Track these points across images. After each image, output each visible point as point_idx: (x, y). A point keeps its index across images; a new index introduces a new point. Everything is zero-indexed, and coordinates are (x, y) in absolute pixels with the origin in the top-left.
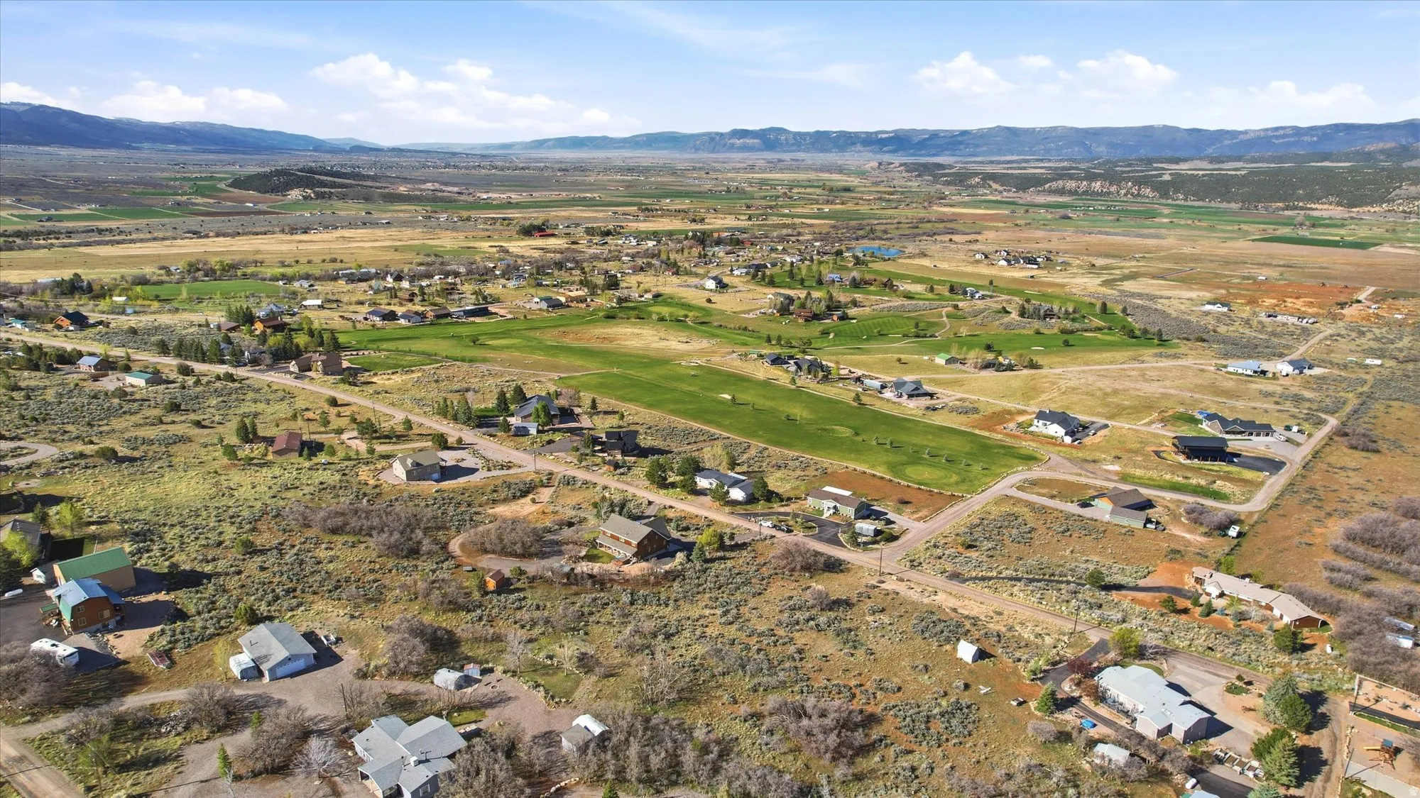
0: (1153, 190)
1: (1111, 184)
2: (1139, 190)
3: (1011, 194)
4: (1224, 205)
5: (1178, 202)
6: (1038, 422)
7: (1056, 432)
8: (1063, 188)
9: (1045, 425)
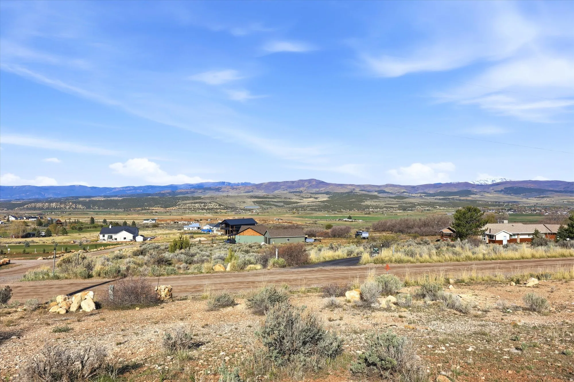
0: (83, 205)
1: (61, 204)
2: (76, 206)
3: (4, 211)
4: (117, 210)
5: (96, 210)
6: (104, 236)
7: (125, 238)
8: (35, 207)
9: (111, 237)
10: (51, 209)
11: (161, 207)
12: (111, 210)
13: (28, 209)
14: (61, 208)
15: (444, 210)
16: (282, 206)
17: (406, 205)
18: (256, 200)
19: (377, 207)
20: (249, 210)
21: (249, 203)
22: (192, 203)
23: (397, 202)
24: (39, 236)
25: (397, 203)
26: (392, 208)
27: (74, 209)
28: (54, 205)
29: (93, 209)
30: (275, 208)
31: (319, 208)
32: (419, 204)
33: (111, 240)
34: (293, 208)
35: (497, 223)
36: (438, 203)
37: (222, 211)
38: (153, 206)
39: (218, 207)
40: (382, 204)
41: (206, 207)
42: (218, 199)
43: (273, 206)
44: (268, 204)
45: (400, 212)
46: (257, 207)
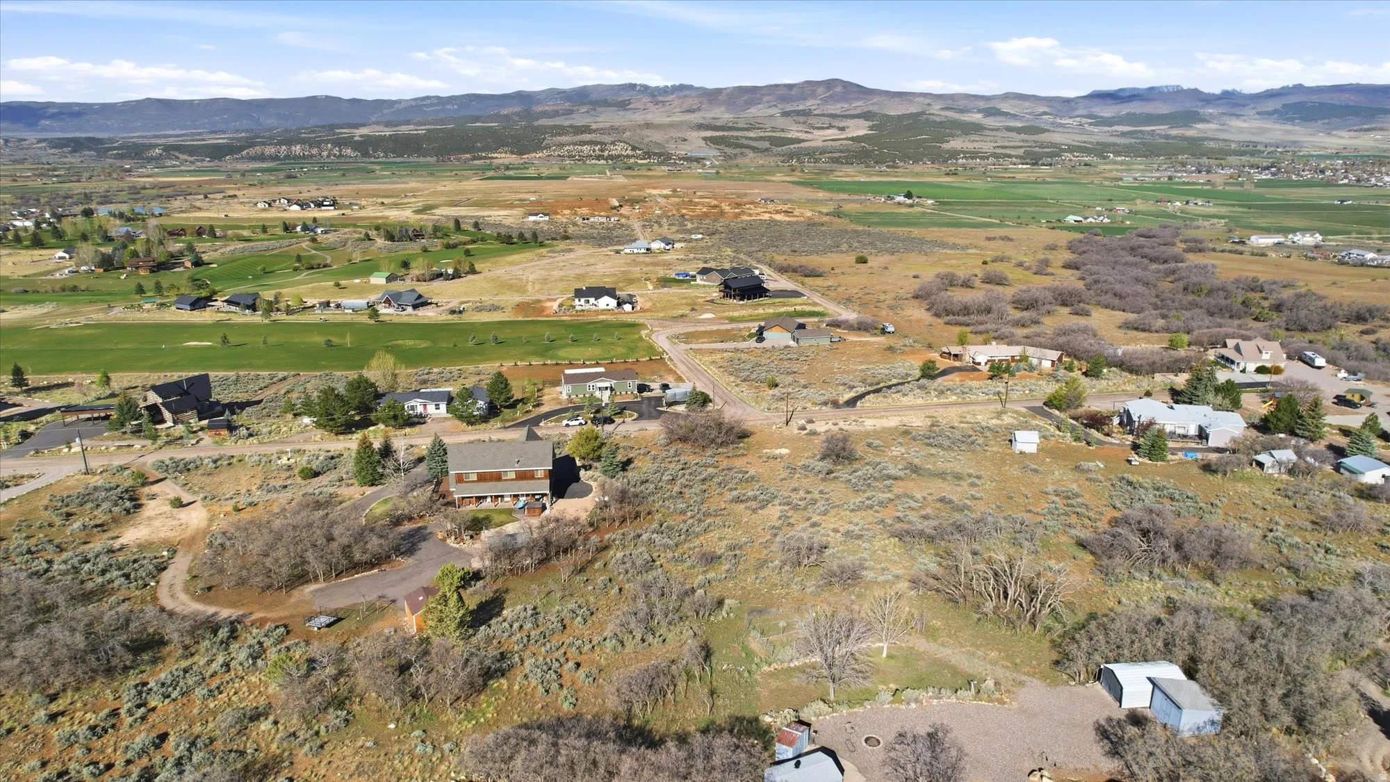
0: (354, 149)
1: (310, 146)
2: (340, 151)
3: (205, 164)
4: (422, 159)
5: (380, 160)
6: (579, 300)
7: (607, 305)
8: (263, 154)
9: (588, 302)
10: (294, 159)
11: (512, 153)
12: (411, 159)
14: (312, 156)
15: (1122, 163)
16: (767, 150)
17: (1041, 150)
18: (709, 134)
19: (973, 155)
20: (698, 160)
21: (695, 144)
22: (575, 144)
23: (1023, 141)
25: (1022, 144)
26: (1009, 156)
27: (338, 157)
28: (297, 149)
29: (375, 157)
30: (751, 154)
31: (847, 157)
32: (1071, 149)
33: (588, 306)
34: (791, 156)
36: (1114, 145)
37: (640, 162)
38: (495, 150)
39: (629, 152)
40: (987, 147)
41: (606, 153)
42: (627, 134)
43: (746, 151)
44: (737, 146)
45: (1023, 171)
46: (712, 152)
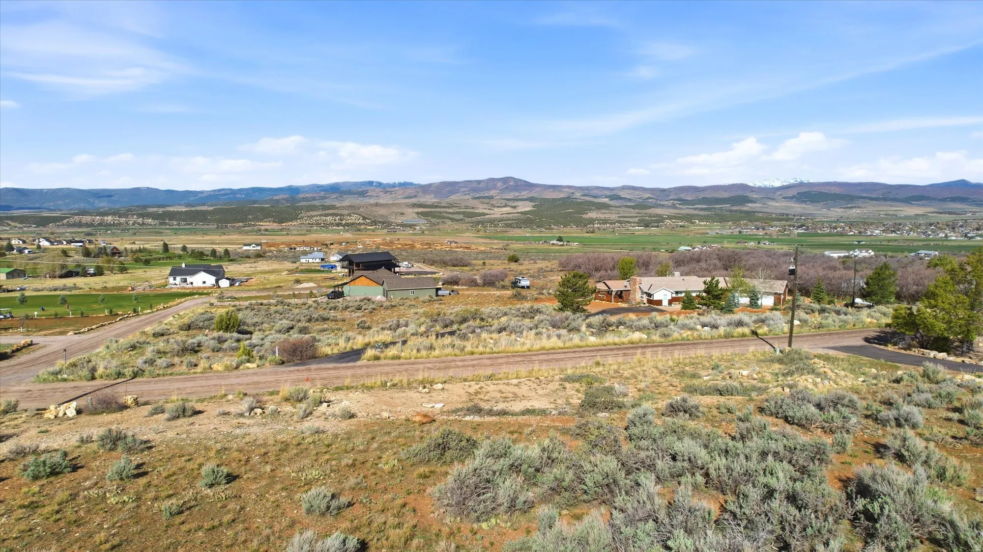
3: (31, 229)
4: (206, 227)
5: (174, 227)
6: (175, 279)
7: (204, 282)
8: (80, 222)
9: (185, 281)
10: (105, 226)
11: (274, 222)
12: (198, 226)
13: (69, 225)
14: (120, 224)
15: (705, 225)
16: (461, 220)
17: (649, 219)
18: (420, 210)
19: (605, 222)
20: (411, 226)
21: (411, 216)
22: (321, 215)
24: (85, 274)
25: (636, 215)
26: (629, 222)
27: (140, 225)
28: (109, 219)
29: (170, 225)
30: (450, 223)
31: (517, 223)
32: (670, 218)
33: (184, 285)
34: (478, 223)
35: (666, 275)
36: (697, 215)
37: (368, 227)
38: (262, 220)
39: (361, 221)
40: (614, 217)
41: (344, 222)
42: (361, 210)
43: (446, 220)
44: (439, 217)
45: (640, 230)
46: (422, 221)
